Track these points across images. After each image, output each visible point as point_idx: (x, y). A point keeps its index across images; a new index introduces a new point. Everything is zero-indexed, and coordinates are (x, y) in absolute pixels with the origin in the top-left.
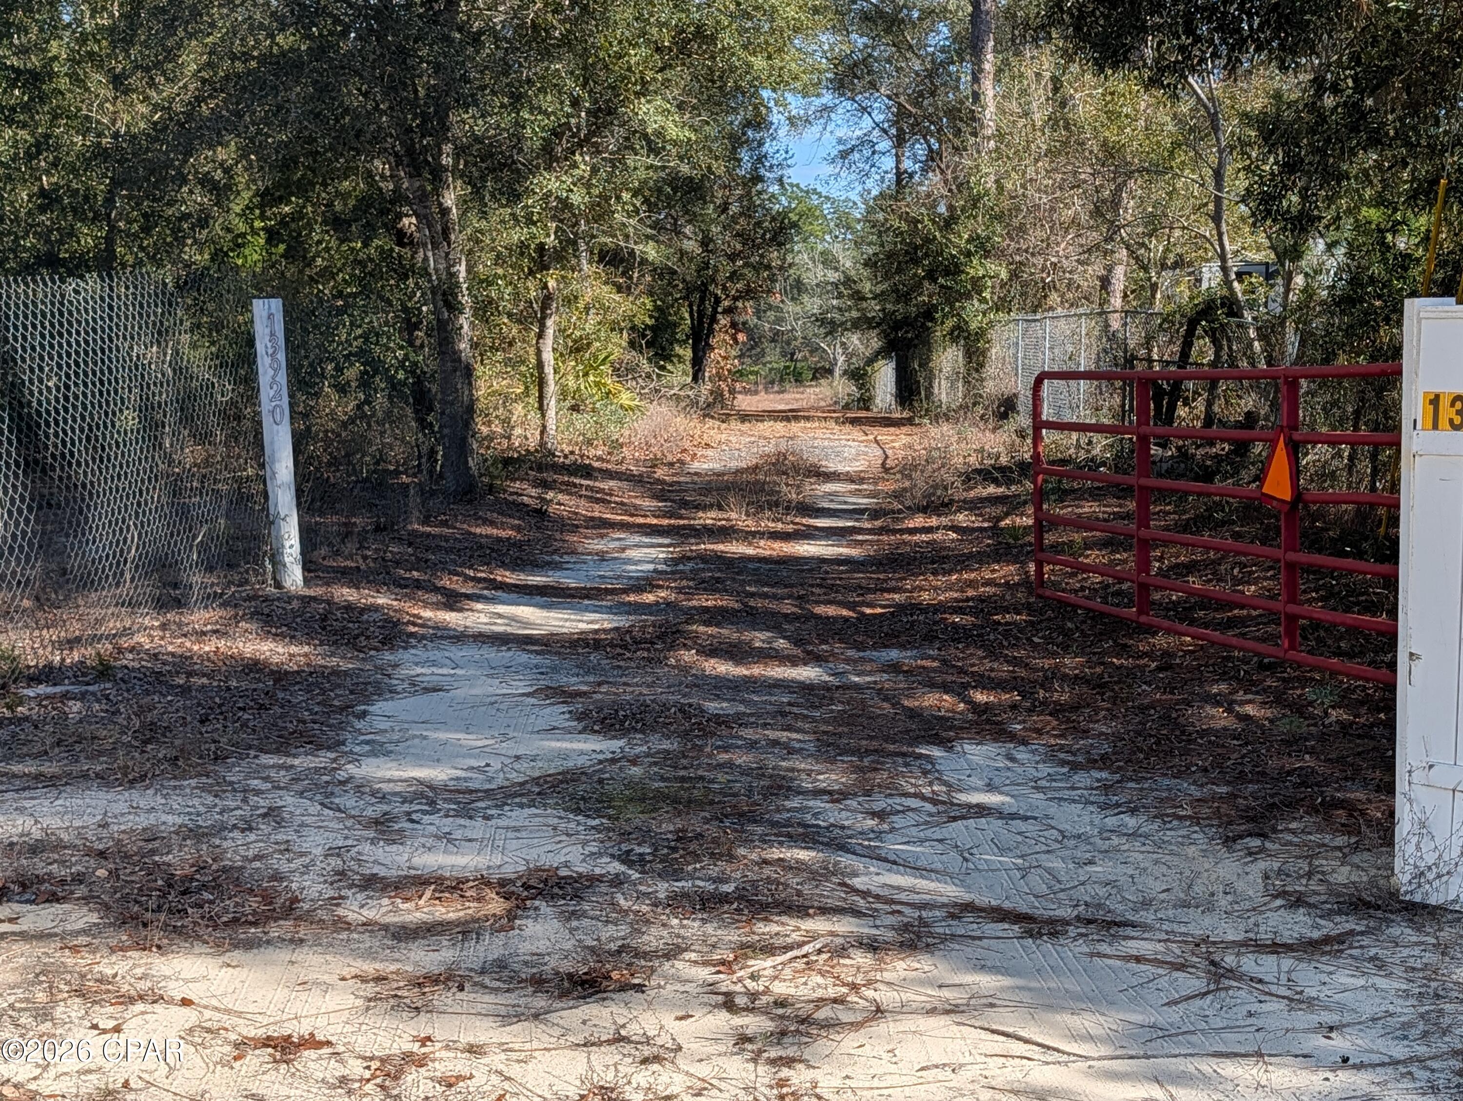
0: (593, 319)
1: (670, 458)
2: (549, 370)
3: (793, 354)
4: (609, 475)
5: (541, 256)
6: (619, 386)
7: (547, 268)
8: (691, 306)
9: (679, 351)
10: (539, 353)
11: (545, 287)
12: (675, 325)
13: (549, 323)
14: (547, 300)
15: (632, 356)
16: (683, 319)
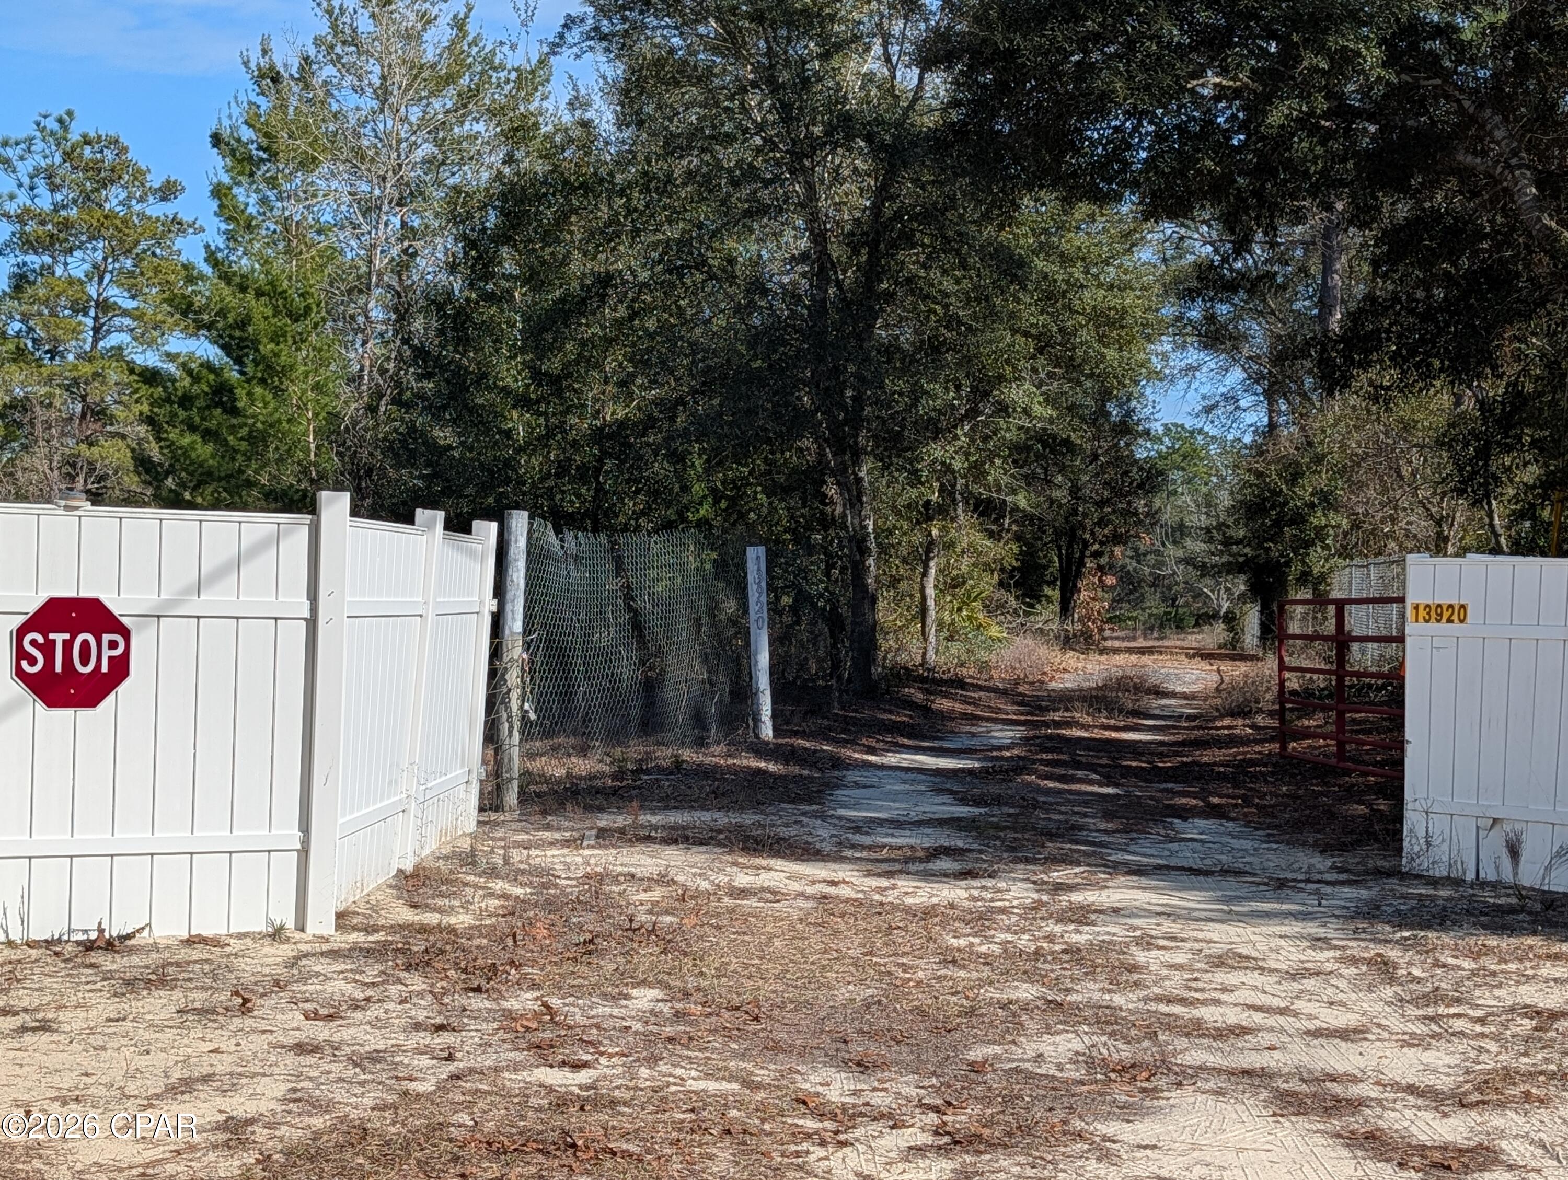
0: (966, 561)
1: (1031, 678)
2: (931, 603)
3: (1174, 600)
4: (980, 688)
5: (927, 509)
6: (989, 621)
7: (932, 519)
8: (1060, 550)
9: (1048, 591)
10: (922, 590)
11: (930, 534)
12: (1046, 567)
13: (932, 564)
14: (930, 546)
15: (1001, 594)
16: (1051, 561)
